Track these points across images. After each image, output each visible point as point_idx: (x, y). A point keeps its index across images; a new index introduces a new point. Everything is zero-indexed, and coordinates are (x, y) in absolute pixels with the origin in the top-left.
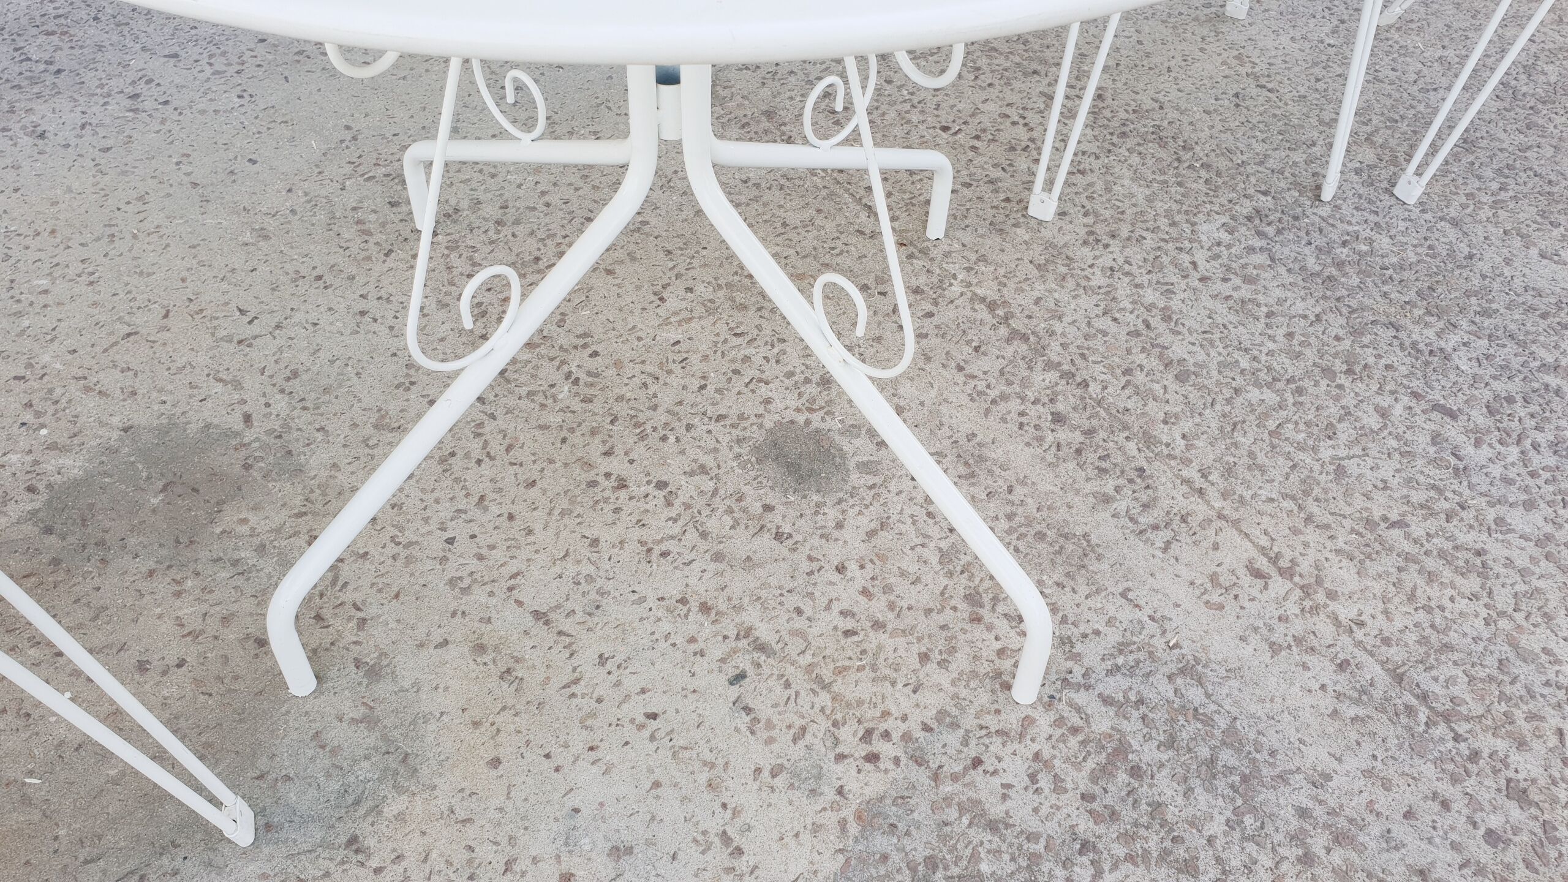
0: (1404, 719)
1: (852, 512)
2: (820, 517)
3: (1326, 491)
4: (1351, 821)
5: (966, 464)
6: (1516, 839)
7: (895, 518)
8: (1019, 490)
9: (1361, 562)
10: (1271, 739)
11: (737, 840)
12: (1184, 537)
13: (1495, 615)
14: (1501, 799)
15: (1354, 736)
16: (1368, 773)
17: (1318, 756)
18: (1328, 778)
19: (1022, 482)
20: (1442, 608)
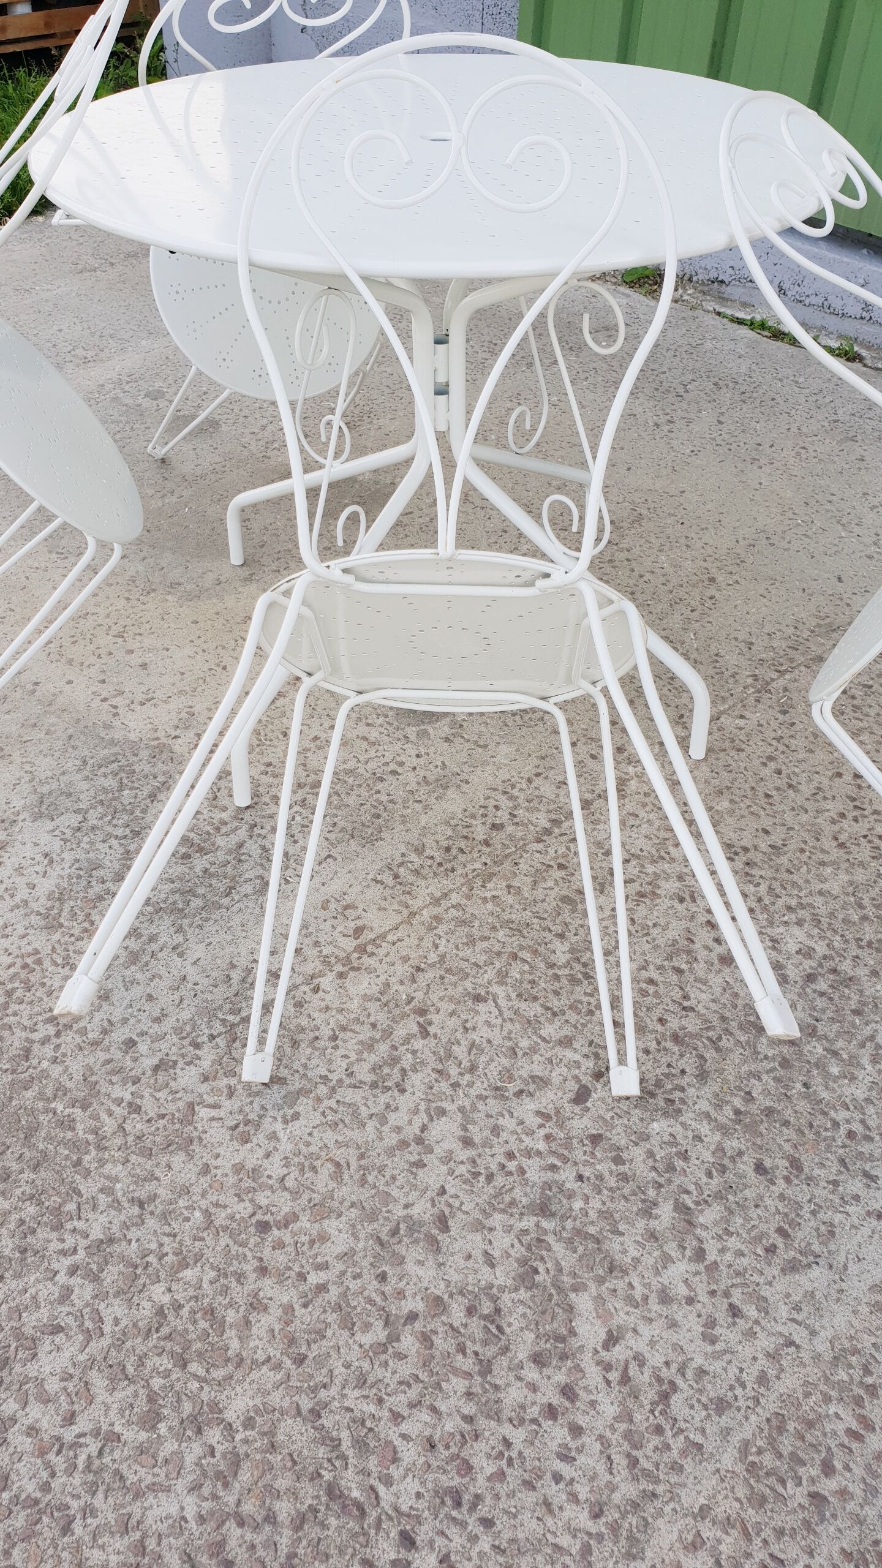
0: (228, 1006)
1: (382, 730)
2: (375, 716)
3: (455, 985)
4: (147, 964)
5: (438, 780)
6: (128, 1058)
7: (381, 748)
8: (418, 807)
9: (379, 1000)
10: (210, 927)
11: (148, 704)
12: (388, 892)
13: (332, 1084)
14: (160, 1055)
15: (214, 974)
16: (184, 978)
17: (197, 951)
18: (180, 955)
19: (426, 807)
20: (336, 1047)
